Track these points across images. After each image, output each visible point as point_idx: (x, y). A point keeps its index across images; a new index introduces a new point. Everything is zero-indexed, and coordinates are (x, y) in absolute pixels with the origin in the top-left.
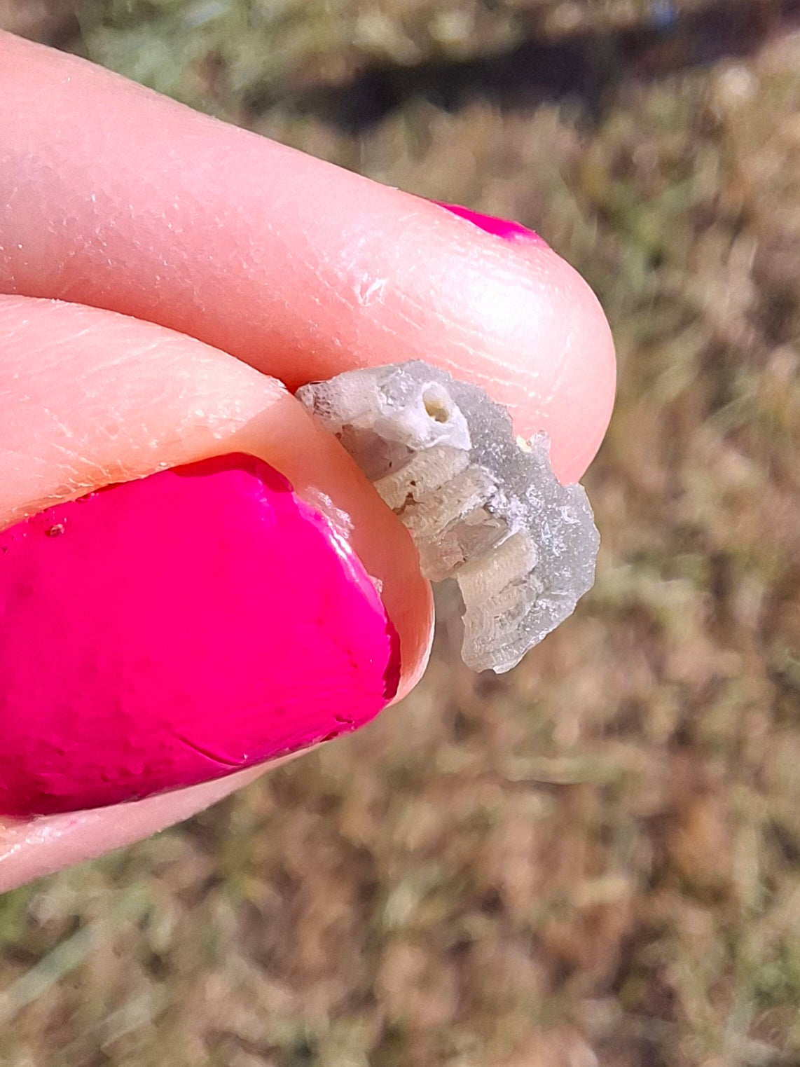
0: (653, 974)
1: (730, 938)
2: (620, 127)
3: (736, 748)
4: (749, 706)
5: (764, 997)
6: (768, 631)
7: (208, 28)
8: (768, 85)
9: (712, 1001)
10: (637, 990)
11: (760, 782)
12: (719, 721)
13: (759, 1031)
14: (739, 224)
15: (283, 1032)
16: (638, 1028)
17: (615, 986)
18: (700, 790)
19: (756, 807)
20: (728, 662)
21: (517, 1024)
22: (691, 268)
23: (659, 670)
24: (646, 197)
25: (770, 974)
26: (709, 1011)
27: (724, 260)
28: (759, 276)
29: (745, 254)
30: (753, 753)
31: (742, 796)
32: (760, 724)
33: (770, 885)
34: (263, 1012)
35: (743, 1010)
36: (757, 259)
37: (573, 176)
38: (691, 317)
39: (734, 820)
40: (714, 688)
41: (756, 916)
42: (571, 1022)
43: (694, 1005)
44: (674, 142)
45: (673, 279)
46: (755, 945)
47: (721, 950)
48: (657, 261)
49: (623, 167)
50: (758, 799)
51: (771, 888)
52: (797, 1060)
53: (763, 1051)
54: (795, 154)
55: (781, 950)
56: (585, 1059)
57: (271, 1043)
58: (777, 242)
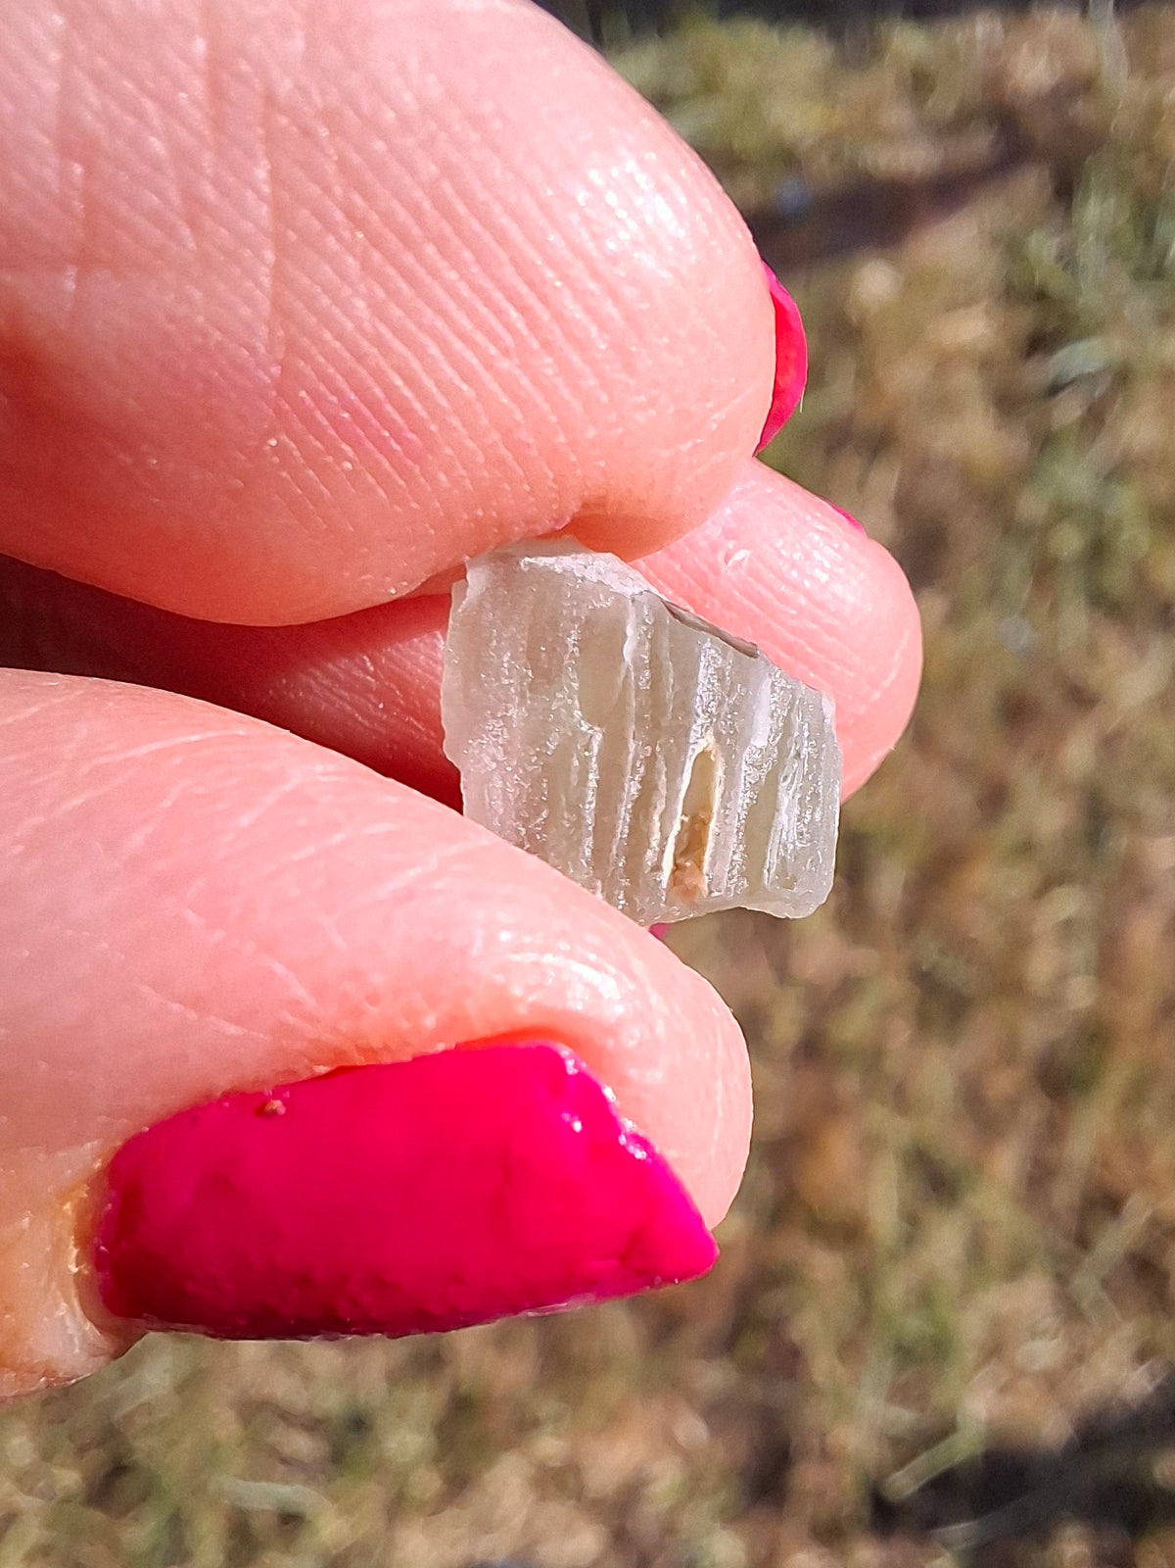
0: (775, 1327)
1: (865, 1281)
3: (873, 1057)
4: (888, 1010)
5: (905, 1353)
6: (912, 920)
8: (915, 284)
9: (842, 1359)
10: (756, 1347)
11: (902, 1099)
12: (853, 1025)
13: (899, 1394)
14: (880, 443)
15: (331, 1402)
16: (757, 1392)
17: (728, 1343)
18: (830, 1109)
19: (897, 1130)
20: (864, 959)
21: (611, 1389)
23: (783, 973)
25: (914, 1325)
26: (840, 1370)
27: (861, 484)
28: (902, 506)
29: (886, 479)
30: (892, 1065)
31: (880, 1117)
32: (901, 1033)
33: (912, 1222)
34: (307, 1377)
35: (878, 1369)
36: (900, 483)
39: (870, 1145)
40: (847, 988)
41: (894, 1256)
42: (674, 1387)
43: (823, 1365)
46: (895, 1290)
47: (854, 1298)
50: (899, 1121)
51: (913, 1226)
52: (945, 1429)
53: (904, 1417)
54: (945, 362)
55: (924, 1297)
56: (692, 1429)
57: (318, 1414)
58: (922, 466)
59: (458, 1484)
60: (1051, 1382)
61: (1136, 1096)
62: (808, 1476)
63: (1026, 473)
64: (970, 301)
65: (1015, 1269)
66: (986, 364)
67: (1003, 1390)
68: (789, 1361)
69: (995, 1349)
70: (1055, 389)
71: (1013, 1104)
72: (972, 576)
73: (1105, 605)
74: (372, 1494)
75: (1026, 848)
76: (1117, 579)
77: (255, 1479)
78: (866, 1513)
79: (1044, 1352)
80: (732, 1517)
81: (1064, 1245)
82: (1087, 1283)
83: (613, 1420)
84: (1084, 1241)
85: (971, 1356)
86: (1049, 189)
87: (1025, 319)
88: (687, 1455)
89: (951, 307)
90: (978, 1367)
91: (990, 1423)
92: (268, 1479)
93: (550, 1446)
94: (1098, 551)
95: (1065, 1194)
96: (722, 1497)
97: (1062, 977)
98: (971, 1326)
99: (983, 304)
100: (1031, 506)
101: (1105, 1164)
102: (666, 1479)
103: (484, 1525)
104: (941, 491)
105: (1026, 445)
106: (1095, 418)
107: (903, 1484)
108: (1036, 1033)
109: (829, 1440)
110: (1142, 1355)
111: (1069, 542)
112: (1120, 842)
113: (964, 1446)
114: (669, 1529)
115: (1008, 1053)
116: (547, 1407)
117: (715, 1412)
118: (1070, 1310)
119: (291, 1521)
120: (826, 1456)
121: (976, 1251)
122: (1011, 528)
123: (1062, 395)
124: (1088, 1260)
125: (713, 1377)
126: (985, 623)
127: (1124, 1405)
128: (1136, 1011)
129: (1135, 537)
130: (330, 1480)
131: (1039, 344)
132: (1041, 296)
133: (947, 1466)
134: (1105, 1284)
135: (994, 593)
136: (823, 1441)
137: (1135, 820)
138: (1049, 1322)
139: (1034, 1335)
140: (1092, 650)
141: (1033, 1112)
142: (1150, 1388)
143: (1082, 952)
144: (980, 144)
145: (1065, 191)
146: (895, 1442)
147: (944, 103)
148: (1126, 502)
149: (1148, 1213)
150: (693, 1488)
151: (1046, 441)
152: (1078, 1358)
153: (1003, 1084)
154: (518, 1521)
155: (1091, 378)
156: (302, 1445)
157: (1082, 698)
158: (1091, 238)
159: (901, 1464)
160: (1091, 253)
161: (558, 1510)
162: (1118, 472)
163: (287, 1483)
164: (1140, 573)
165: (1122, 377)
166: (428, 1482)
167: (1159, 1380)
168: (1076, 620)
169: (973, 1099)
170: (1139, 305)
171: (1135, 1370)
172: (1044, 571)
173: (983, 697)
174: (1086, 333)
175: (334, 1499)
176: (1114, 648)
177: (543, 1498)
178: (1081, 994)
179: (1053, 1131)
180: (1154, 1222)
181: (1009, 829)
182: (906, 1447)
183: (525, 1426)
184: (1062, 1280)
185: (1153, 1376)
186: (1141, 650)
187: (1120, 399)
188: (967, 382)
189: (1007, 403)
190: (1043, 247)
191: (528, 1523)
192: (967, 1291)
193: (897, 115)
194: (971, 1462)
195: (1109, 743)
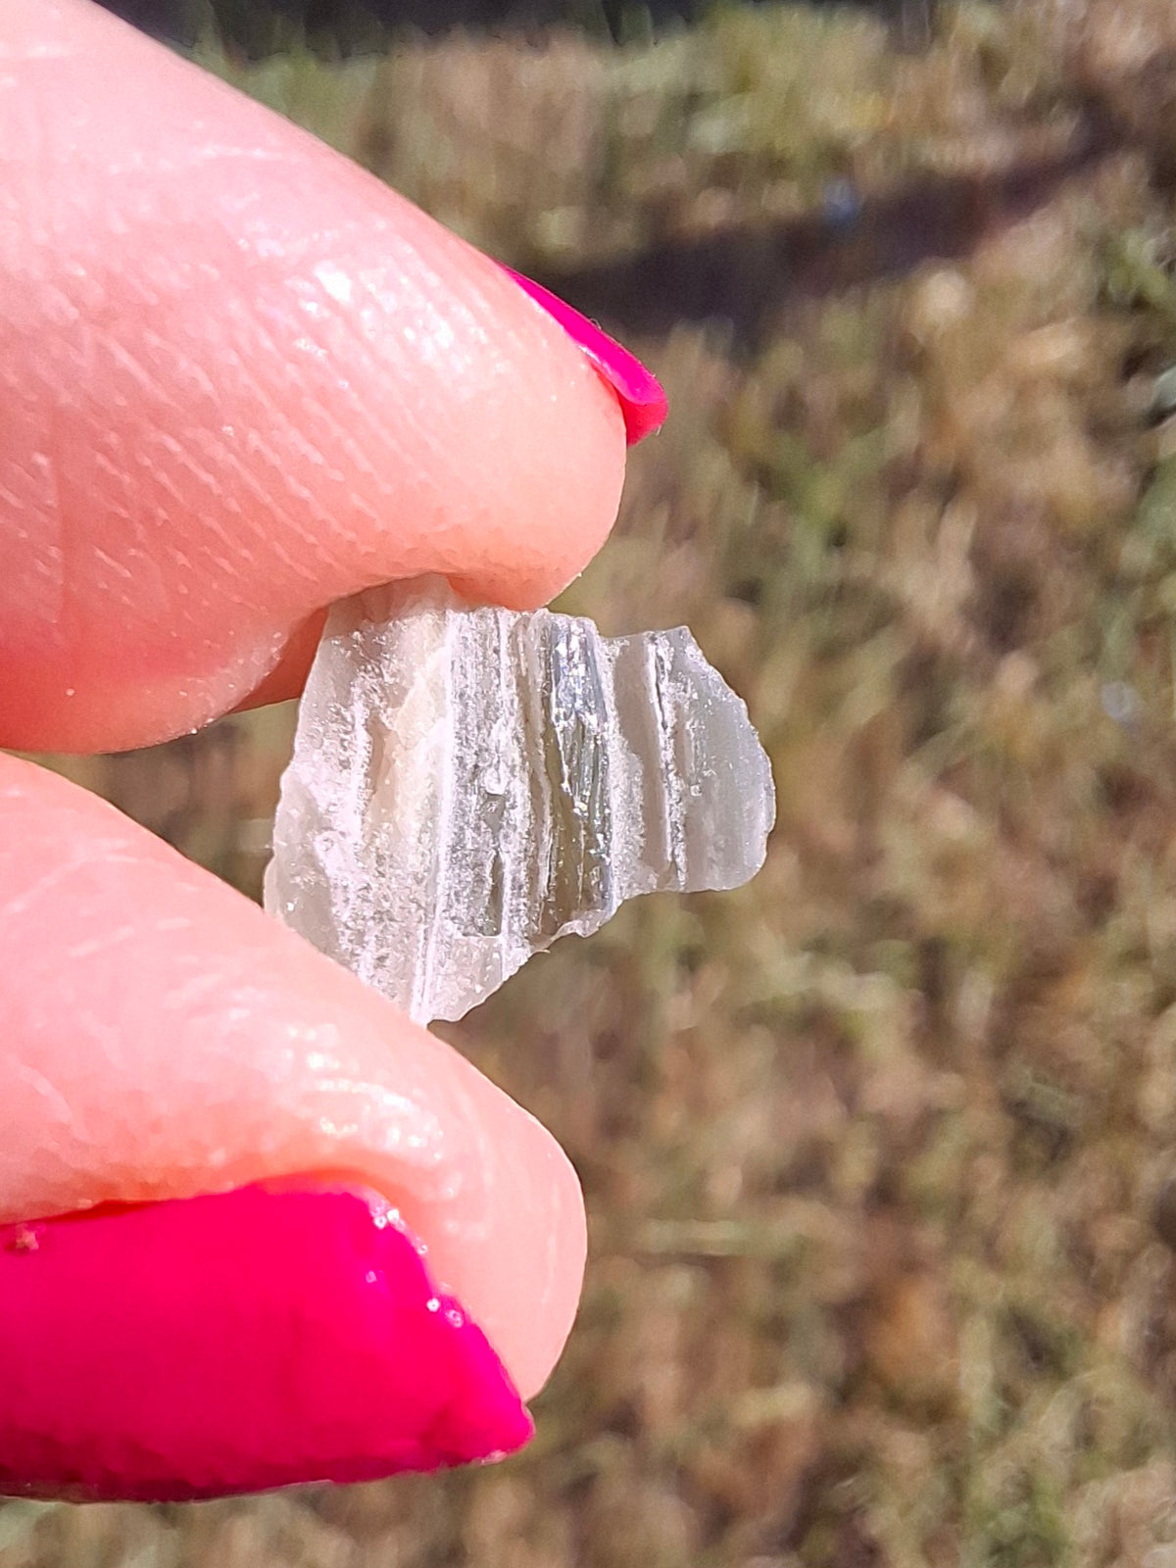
0: (847, 1519)
1: (955, 1472)
2: (785, 360)
3: (961, 1205)
4: (974, 1150)
5: (1004, 1553)
6: (1001, 1044)
8: (988, 298)
10: (825, 1542)
11: (994, 1255)
12: (934, 1170)
14: (952, 487)
17: (792, 1539)
18: (910, 1266)
19: (990, 1289)
20: (946, 1087)
22: (885, 549)
23: (849, 1098)
24: (821, 455)
25: (1012, 1521)
27: (932, 535)
28: (980, 556)
29: (959, 529)
30: (983, 1211)
31: (968, 1274)
32: (992, 1171)
33: (1009, 1397)
36: (978, 529)
37: (722, 428)
38: (887, 614)
39: (958, 1308)
40: (928, 1121)
41: (990, 1441)
44: (859, 378)
45: (862, 564)
46: (990, 1480)
47: (941, 1487)
48: (839, 538)
49: (790, 413)
50: (991, 1278)
51: (1011, 1402)
54: (1024, 389)
55: (1026, 1489)
58: (1003, 511)
63: (1129, 517)
65: (1135, 1456)
66: (1074, 388)
68: (866, 1558)
69: (1113, 1551)
70: (1157, 416)
71: (1129, 1257)
72: (1066, 640)
75: (1137, 955)
86: (1147, 179)
87: (1120, 335)
89: (1036, 324)
98: (1080, 1525)
100: (1135, 553)
104: (1027, 540)
105: (1126, 481)
108: (1153, 1175)
115: (1122, 1200)
121: (1086, 1438)
122: (1114, 583)
126: (1080, 690)
131: (1138, 363)
132: (1140, 304)
135: (1092, 657)
141: (1154, 1266)
144: (1062, 131)
147: (1018, 87)
151: (1150, 475)
153: (1114, 1235)
169: (1078, 1250)
172: (1151, 629)
173: (1080, 779)
181: (1118, 931)
188: (1054, 411)
189: (1102, 432)
190: (1142, 249)
193: (963, 104)
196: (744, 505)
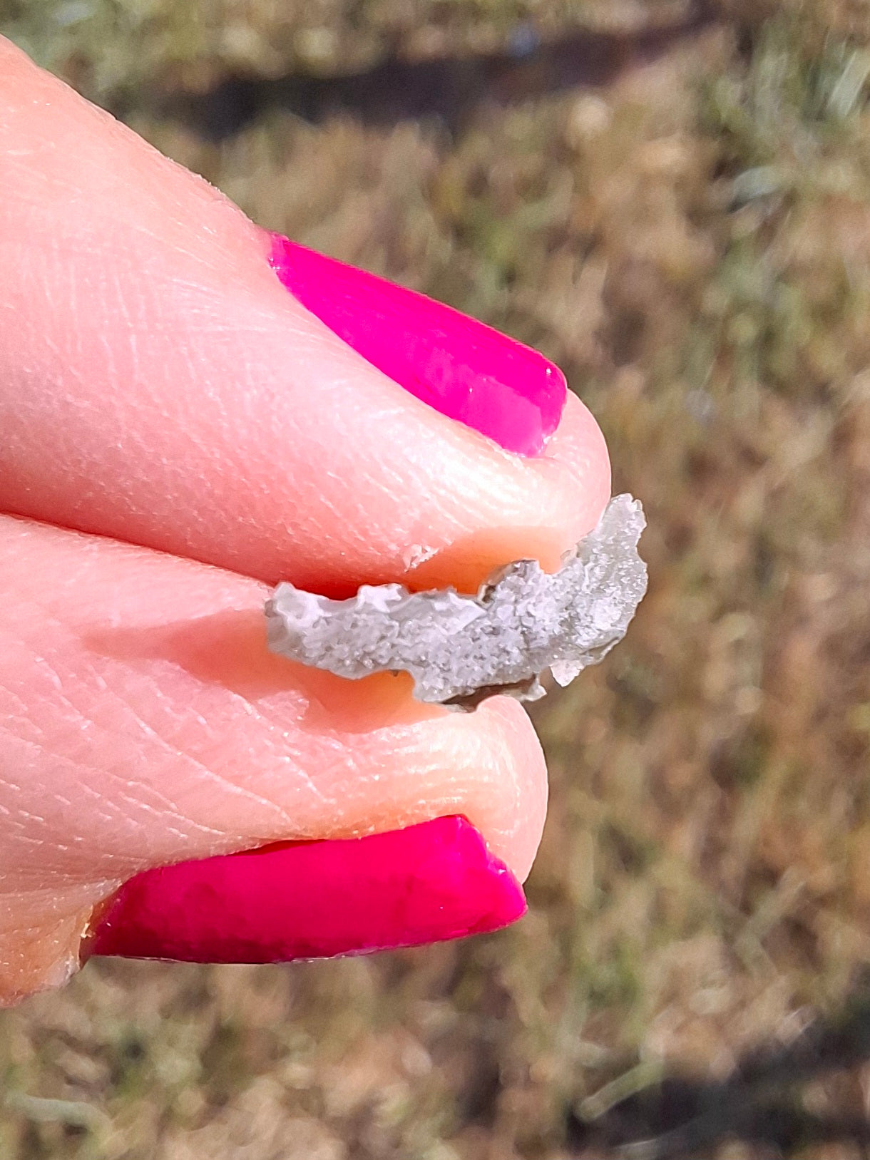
0: (490, 973)
1: (565, 937)
2: (478, 146)
3: (576, 750)
4: (588, 711)
5: (597, 997)
7: (73, 30)
8: (623, 117)
9: (545, 1003)
10: (473, 990)
11: (598, 786)
12: (559, 723)
13: (592, 1032)
14: (590, 245)
15: (113, 1032)
16: (473, 1027)
17: (449, 988)
19: (594, 810)
21: (353, 1023)
22: (544, 286)
24: (501, 213)
25: (605, 975)
26: (542, 1011)
27: (575, 278)
28: (610, 297)
29: (595, 276)
30: (592, 757)
31: (580, 800)
32: (599, 730)
33: (606, 888)
34: (93, 1009)
35: (576, 1011)
36: (608, 278)
37: (430, 191)
38: (541, 332)
39: (572, 824)
41: (590, 916)
42: (407, 1024)
43: (529, 1006)
44: (530, 163)
45: (524, 296)
46: (590, 943)
47: (557, 952)
48: (510, 277)
49: (478, 185)
50: (595, 804)
51: (606, 892)
52: (629, 1061)
53: (595, 1052)
54: (646, 181)
55: (614, 951)
56: (418, 1059)
57: (100, 1042)
58: (625, 265)
59: (219, 1102)
60: (719, 1024)
61: (792, 788)
62: (515, 1100)
63: (711, 274)
64: (669, 132)
65: (690, 929)
66: (680, 184)
67: (679, 1030)
68: (501, 1002)
69: (672, 996)
70: (735, 206)
71: (691, 792)
72: (665, 356)
73: (774, 383)
74: (146, 1111)
75: (705, 580)
76: (784, 363)
77: (46, 1096)
78: (563, 1131)
79: (714, 999)
80: (448, 1134)
81: (731, 910)
82: (749, 943)
83: (351, 1051)
84: (747, 908)
85: (651, 1001)
86: (735, 44)
87: (713, 148)
88: (413, 1081)
89: (652, 135)
90: (658, 1010)
91: (668, 1056)
92: (57, 1096)
93: (297, 1071)
94: (768, 339)
95: (732, 867)
96: (441, 1117)
97: (734, 687)
98: (652, 976)
99: (679, 134)
100: (715, 300)
101: (767, 843)
102: (394, 1101)
103: (241, 1139)
104: (640, 287)
105: (711, 250)
106: (768, 231)
107: (595, 1106)
108: (711, 733)
109: (533, 1070)
110: (795, 1002)
111: (745, 330)
112: (782, 578)
113: (646, 1075)
114: (397, 1144)
115: (688, 750)
116: (296, 1038)
117: (437, 1045)
118: (736, 964)
119: (75, 1131)
120: (531, 1083)
121: (658, 914)
122: (697, 317)
123: (742, 210)
124: (751, 922)
125: (437, 1015)
126: (675, 394)
127: (778, 1043)
128: (793, 717)
129: (798, 329)
130: (109, 1098)
131: (724, 168)
132: (725, 132)
133: (631, 1092)
134: (764, 943)
135: (683, 370)
136: (528, 1072)
137: (795, 559)
138: (717, 974)
139: (705, 984)
140: (762, 419)
141: (707, 799)
142: (800, 1031)
143: (749, 668)
144: (679, 5)
145: (747, 47)
146: (588, 1072)
148: (792, 301)
149: (801, 884)
150: (417, 1110)
151: (727, 249)
152: (742, 1004)
153: (683, 775)
154: (268, 1135)
155: (765, 199)
156: (86, 1067)
157: (753, 459)
158: (768, 85)
159: (593, 1090)
160: (767, 98)
161: (304, 1125)
162: (786, 275)
163: (71, 1100)
164: (802, 357)
165: (790, 199)
166: (193, 1101)
167: (807, 1025)
168: (749, 394)
169: (657, 785)
170: (805, 141)
171: (787, 1015)
172: (724, 353)
173: (672, 454)
174: (760, 162)
175: (113, 1114)
176: (780, 418)
177: (292, 1115)
178: (748, 702)
179: (724, 815)
180: (806, 892)
181: (692, 564)
182: (597, 1076)
183: (277, 1054)
184: (728, 939)
185: (803, 1022)
186: (802, 420)
187: (789, 215)
188: (666, 200)
189: (697, 216)
190: (728, 93)
191: (277, 1138)
192: (650, 947)
194: (651, 1088)
195: (775, 496)
196: (443, 249)
